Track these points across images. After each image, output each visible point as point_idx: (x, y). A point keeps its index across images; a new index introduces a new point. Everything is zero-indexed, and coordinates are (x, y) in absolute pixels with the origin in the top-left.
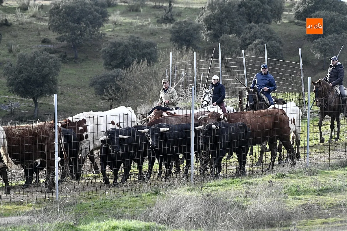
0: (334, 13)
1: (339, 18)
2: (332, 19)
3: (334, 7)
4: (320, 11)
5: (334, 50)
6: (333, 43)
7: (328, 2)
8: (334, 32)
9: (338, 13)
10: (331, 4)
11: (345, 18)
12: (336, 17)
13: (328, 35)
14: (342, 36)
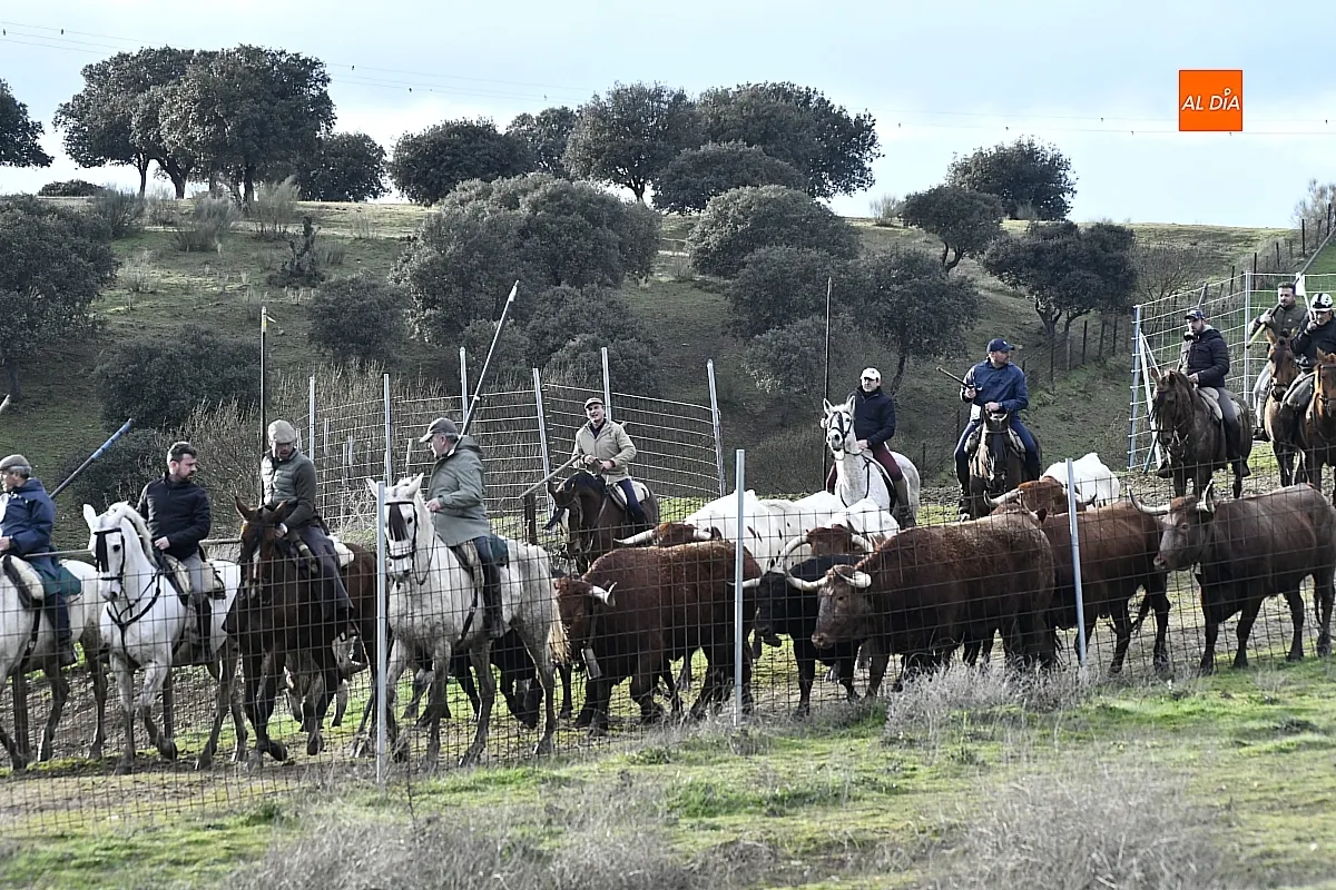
0: (814, 253)
1: (828, 267)
2: (807, 270)
3: (812, 233)
4: (771, 245)
5: (815, 366)
6: (810, 344)
7: (795, 220)
8: (814, 310)
9: (824, 253)
10: (805, 223)
11: (846, 267)
12: (820, 263)
13: (796, 321)
14: (840, 322)
